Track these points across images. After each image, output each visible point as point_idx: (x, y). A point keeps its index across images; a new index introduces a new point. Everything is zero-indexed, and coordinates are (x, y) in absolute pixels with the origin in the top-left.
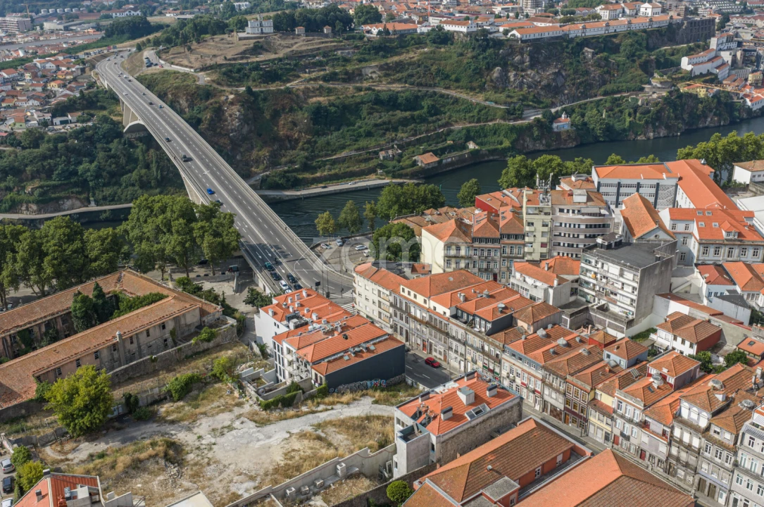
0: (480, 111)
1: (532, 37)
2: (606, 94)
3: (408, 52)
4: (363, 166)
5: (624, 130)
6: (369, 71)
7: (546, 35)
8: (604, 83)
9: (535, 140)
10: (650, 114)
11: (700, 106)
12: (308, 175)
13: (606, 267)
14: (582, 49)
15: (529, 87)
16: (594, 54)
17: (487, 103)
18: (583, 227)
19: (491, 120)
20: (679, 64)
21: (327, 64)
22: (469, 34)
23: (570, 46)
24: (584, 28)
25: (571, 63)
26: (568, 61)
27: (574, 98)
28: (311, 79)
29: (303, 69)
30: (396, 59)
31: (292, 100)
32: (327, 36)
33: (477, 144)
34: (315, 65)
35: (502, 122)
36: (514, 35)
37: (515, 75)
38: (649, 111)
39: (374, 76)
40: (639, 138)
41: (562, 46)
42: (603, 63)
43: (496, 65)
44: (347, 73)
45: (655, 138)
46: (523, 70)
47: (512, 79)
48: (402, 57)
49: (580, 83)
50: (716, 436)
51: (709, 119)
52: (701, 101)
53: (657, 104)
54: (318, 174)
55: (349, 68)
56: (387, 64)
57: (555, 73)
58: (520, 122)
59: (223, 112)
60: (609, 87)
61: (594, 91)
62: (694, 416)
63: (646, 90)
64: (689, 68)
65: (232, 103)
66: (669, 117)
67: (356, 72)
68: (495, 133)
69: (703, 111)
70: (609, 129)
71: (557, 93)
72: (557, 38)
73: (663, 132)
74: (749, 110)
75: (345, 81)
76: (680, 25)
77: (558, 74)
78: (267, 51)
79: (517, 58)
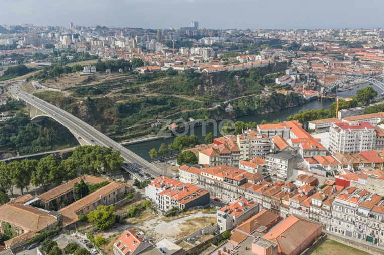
0: (193, 104)
1: (213, 71)
2: (246, 95)
3: (158, 79)
4: (145, 131)
5: (255, 110)
6: (142, 88)
7: (219, 70)
8: (245, 90)
9: (218, 116)
11: (285, 99)
12: (119, 136)
13: (275, 160)
14: (234, 76)
15: (213, 93)
16: (239, 78)
17: (196, 101)
18: (262, 147)
19: (199, 108)
20: (275, 81)
21: (123, 85)
22: (185, 71)
23: (229, 75)
24: (234, 67)
25: (230, 82)
26: (228, 81)
27: (232, 97)
28: (116, 93)
29: (112, 88)
30: (153, 82)
31: (109, 102)
32: (121, 73)
33: (194, 119)
34: (117, 86)
35: (203, 109)
36: (205, 71)
37: (207, 88)
38: (265, 102)
39: (145, 90)
40: (262, 113)
41: (225, 75)
42: (243, 82)
43: (198, 84)
44: (132, 89)
45: (268, 113)
46: (210, 86)
47: (206, 90)
48: (156, 82)
49: (235, 91)
50: (324, 208)
51: (290, 104)
52: (285, 97)
53: (268, 99)
54: (124, 136)
55: (133, 87)
56: (150, 85)
57: (224, 87)
58: (211, 108)
59: (78, 109)
60: (247, 92)
61: (241, 94)
62: (316, 203)
63: (263, 93)
64: (279, 83)
65: (82, 105)
66: (273, 104)
67: (137, 89)
68: (201, 114)
69: (287, 101)
70: (249, 110)
71: (225, 95)
72: (223, 71)
73: (271, 111)
74: (305, 100)
75: (132, 93)
76: (273, 64)
77: (225, 87)
78: (94, 80)
79: (207, 81)
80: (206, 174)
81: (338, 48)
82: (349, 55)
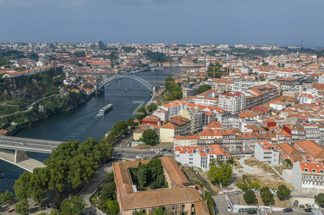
0: (8, 109)
1: (14, 77)
2: (47, 96)
5: (61, 108)
7: (18, 76)
8: (44, 92)
9: (34, 117)
10: (67, 101)
11: (78, 96)
14: (31, 80)
15: (20, 97)
16: (37, 81)
17: (9, 105)
19: (15, 112)
20: (63, 83)
23: (27, 79)
24: (28, 72)
25: (30, 86)
26: (29, 85)
27: (37, 99)
33: (16, 122)
35: (20, 112)
36: (7, 76)
37: (13, 93)
38: (67, 100)
40: (66, 110)
41: (24, 79)
42: (41, 85)
43: (5, 89)
45: (71, 109)
46: (15, 90)
47: (13, 94)
49: (37, 93)
50: (301, 134)
51: (81, 100)
52: (77, 94)
53: (68, 97)
57: (27, 90)
58: (26, 111)
60: (46, 93)
61: (42, 96)
62: (295, 133)
63: (60, 93)
64: (67, 84)
66: (72, 101)
68: (19, 117)
69: (79, 98)
70: (56, 109)
71: (30, 98)
72: (21, 76)
73: (72, 107)
74: (88, 96)
76: (54, 69)
77: (28, 90)
79: (11, 86)
80: (206, 137)
81: (69, 57)
82: (82, 62)
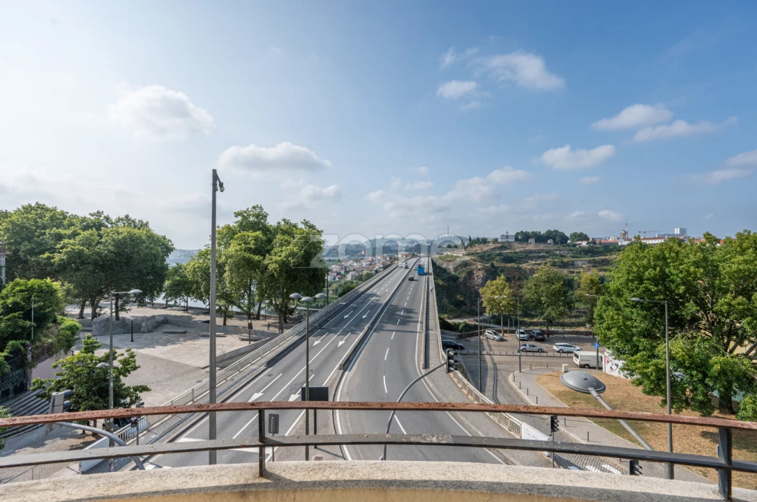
3: (612, 255)
4: (573, 320)
6: (580, 263)
12: (526, 319)
21: (548, 257)
28: (536, 264)
29: (532, 259)
30: (603, 257)
31: (520, 273)
32: (550, 244)
34: (540, 257)
39: (584, 266)
44: (562, 262)
48: (607, 257)
54: (535, 320)
55: (565, 260)
56: (594, 260)
59: (473, 274)
65: (479, 270)
67: (570, 263)
75: (560, 267)
78: (508, 249)
